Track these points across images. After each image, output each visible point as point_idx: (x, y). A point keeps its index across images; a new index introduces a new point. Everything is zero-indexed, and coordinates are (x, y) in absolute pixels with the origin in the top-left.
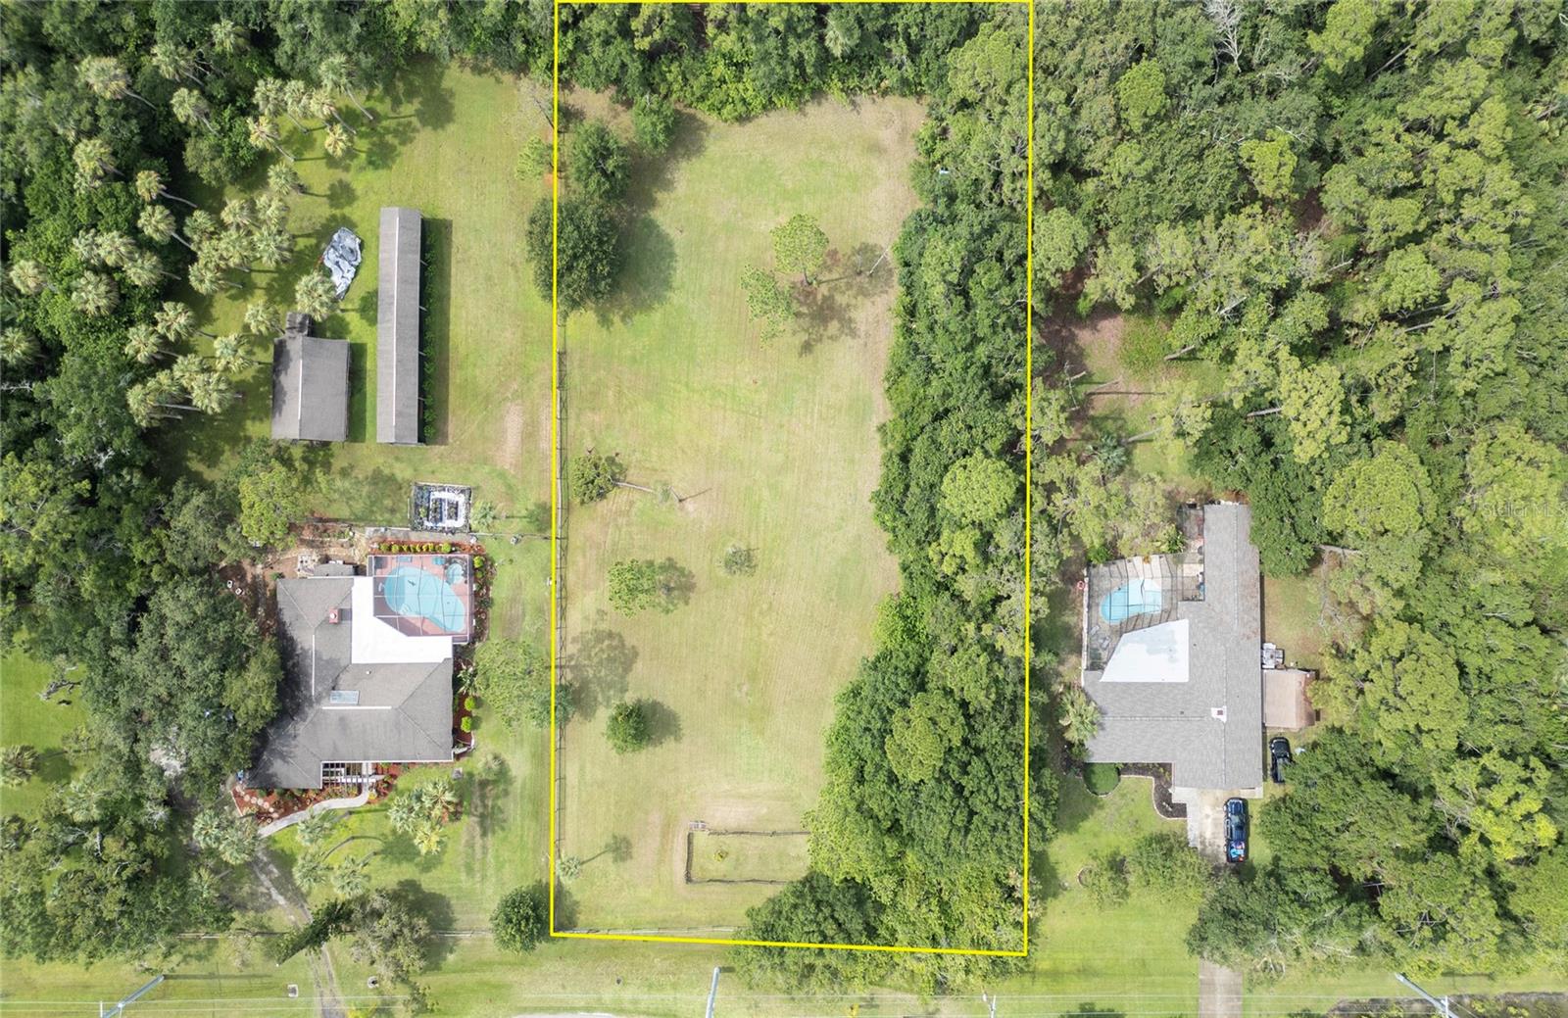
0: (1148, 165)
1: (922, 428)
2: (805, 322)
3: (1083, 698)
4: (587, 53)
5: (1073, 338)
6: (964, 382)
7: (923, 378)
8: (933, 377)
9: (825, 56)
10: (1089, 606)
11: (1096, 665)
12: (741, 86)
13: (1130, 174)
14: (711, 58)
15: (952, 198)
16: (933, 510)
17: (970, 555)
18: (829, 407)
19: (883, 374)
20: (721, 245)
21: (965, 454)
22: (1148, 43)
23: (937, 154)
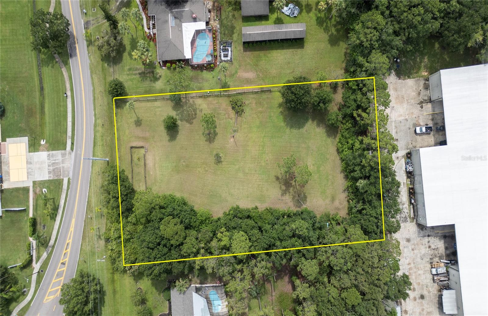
0: (332, 300)
1: (257, 223)
2: (284, 178)
3: (188, 286)
4: (352, 93)
5: (286, 275)
6: (270, 237)
7: (270, 222)
8: (271, 226)
9: (356, 180)
10: (213, 286)
11: (198, 290)
12: (347, 149)
13: (329, 294)
14: (354, 138)
15: (320, 229)
16: (234, 228)
17: (223, 243)
18: (262, 187)
19: (272, 206)
20: (303, 145)
21: (250, 239)
22: (366, 298)
23: (333, 222)
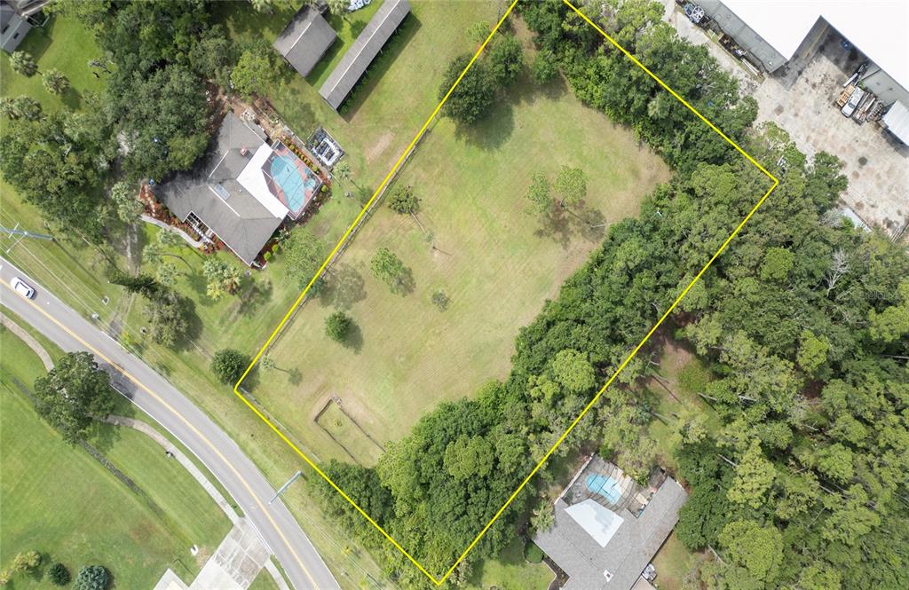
0: (756, 298)
1: (567, 319)
2: (548, 221)
3: (551, 510)
4: (537, 7)
5: (663, 344)
6: (602, 316)
7: (584, 297)
8: (589, 301)
9: (643, 111)
10: (583, 471)
11: (568, 500)
12: (596, 87)
13: (745, 295)
14: (591, 62)
15: (655, 229)
16: (545, 361)
17: (548, 396)
18: (530, 269)
19: (566, 278)
20: (534, 150)
21: (579, 349)
22: (797, 244)
23: (662, 203)
